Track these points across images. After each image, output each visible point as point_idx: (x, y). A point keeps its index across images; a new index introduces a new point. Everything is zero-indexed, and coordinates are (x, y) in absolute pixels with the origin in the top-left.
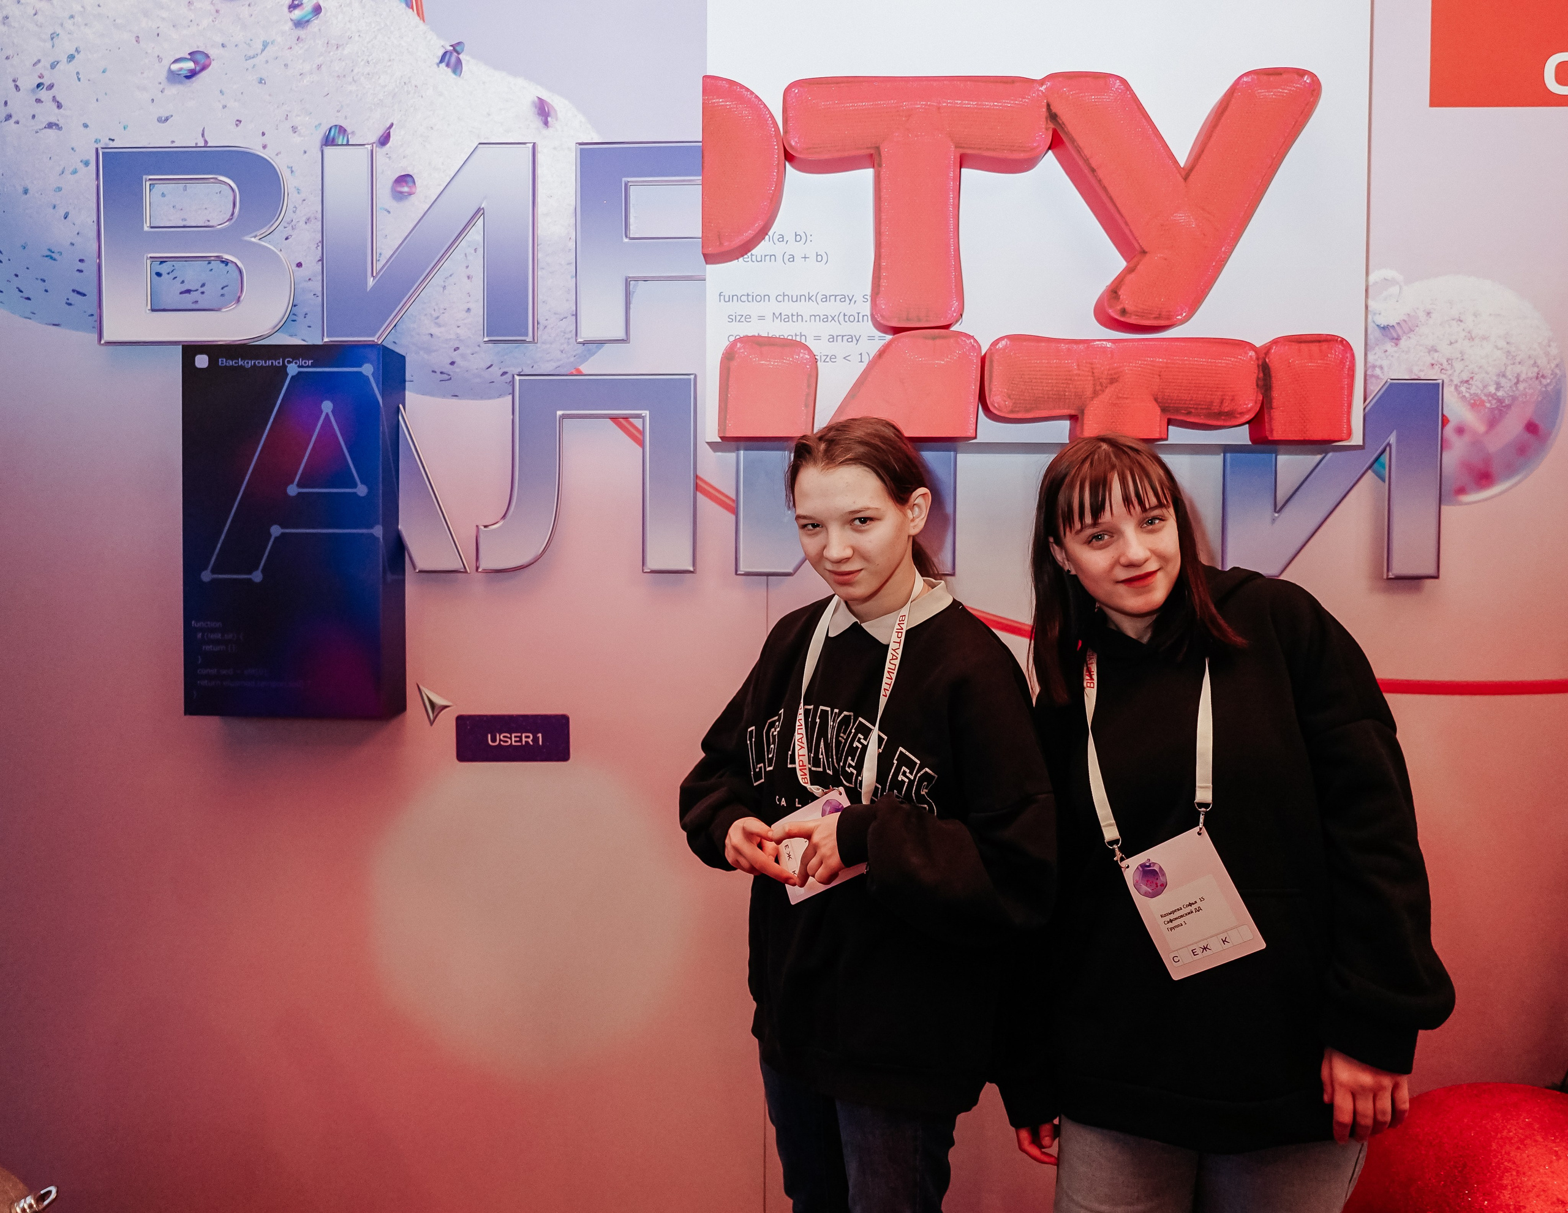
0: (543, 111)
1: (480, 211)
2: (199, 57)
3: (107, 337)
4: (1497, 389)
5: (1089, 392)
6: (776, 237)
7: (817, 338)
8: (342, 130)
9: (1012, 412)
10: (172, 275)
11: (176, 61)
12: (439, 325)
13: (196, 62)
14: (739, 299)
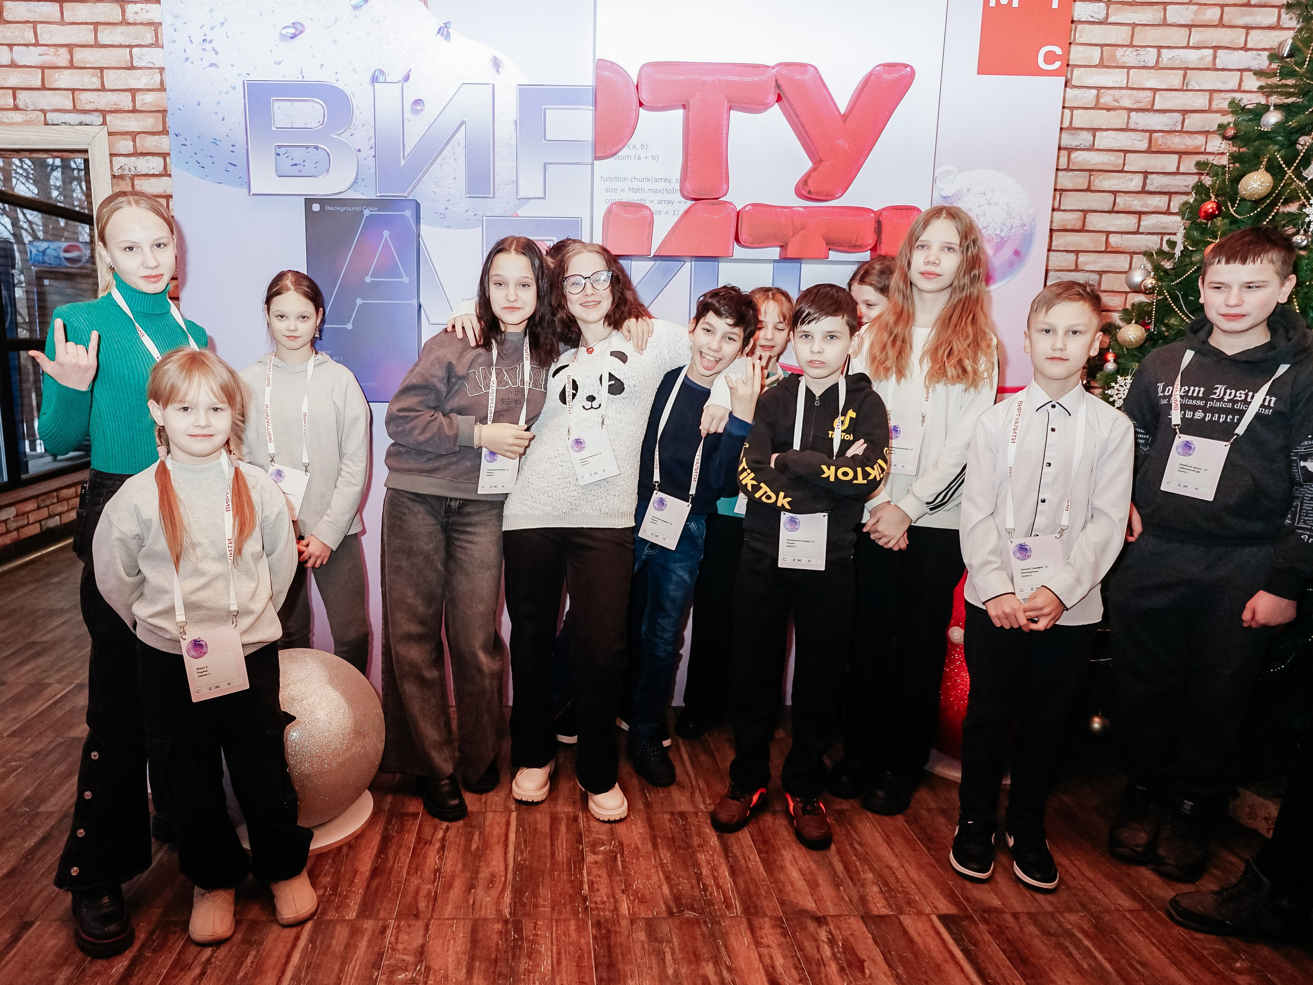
0: (496, 64)
1: (463, 122)
2: (298, 26)
3: (253, 192)
4: (1001, 232)
5: (791, 234)
6: (631, 146)
7: (652, 202)
8: (382, 72)
9: (751, 243)
10: (286, 155)
11: (284, 28)
12: (439, 187)
13: (296, 29)
14: (611, 180)
